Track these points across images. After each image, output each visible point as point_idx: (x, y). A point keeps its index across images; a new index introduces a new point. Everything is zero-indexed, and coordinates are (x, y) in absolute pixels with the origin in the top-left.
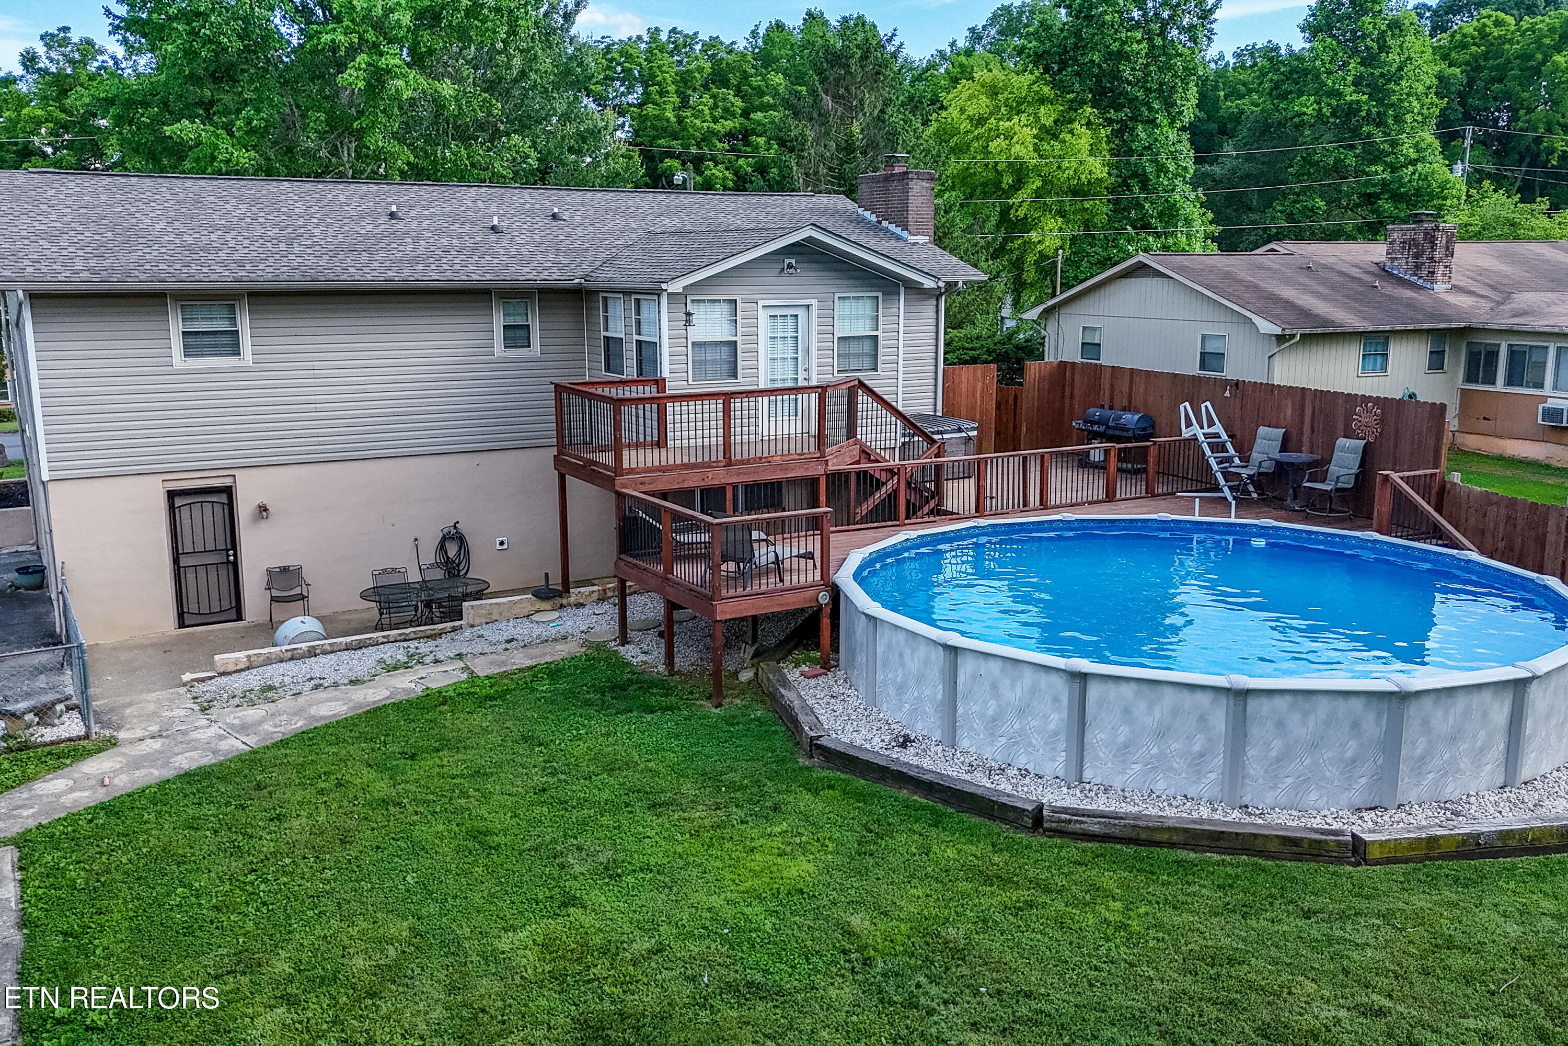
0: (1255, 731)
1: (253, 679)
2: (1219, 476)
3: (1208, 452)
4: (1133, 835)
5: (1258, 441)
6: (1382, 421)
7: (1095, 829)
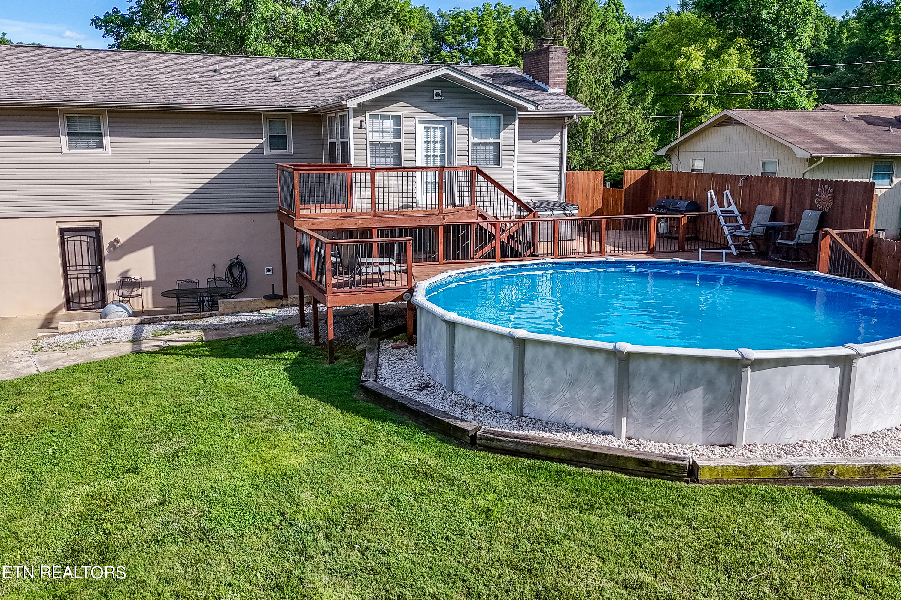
0: (635, 384)
1: (76, 337)
2: (729, 238)
3: (723, 223)
4: (535, 452)
5: (756, 215)
6: (834, 197)
7: (510, 446)
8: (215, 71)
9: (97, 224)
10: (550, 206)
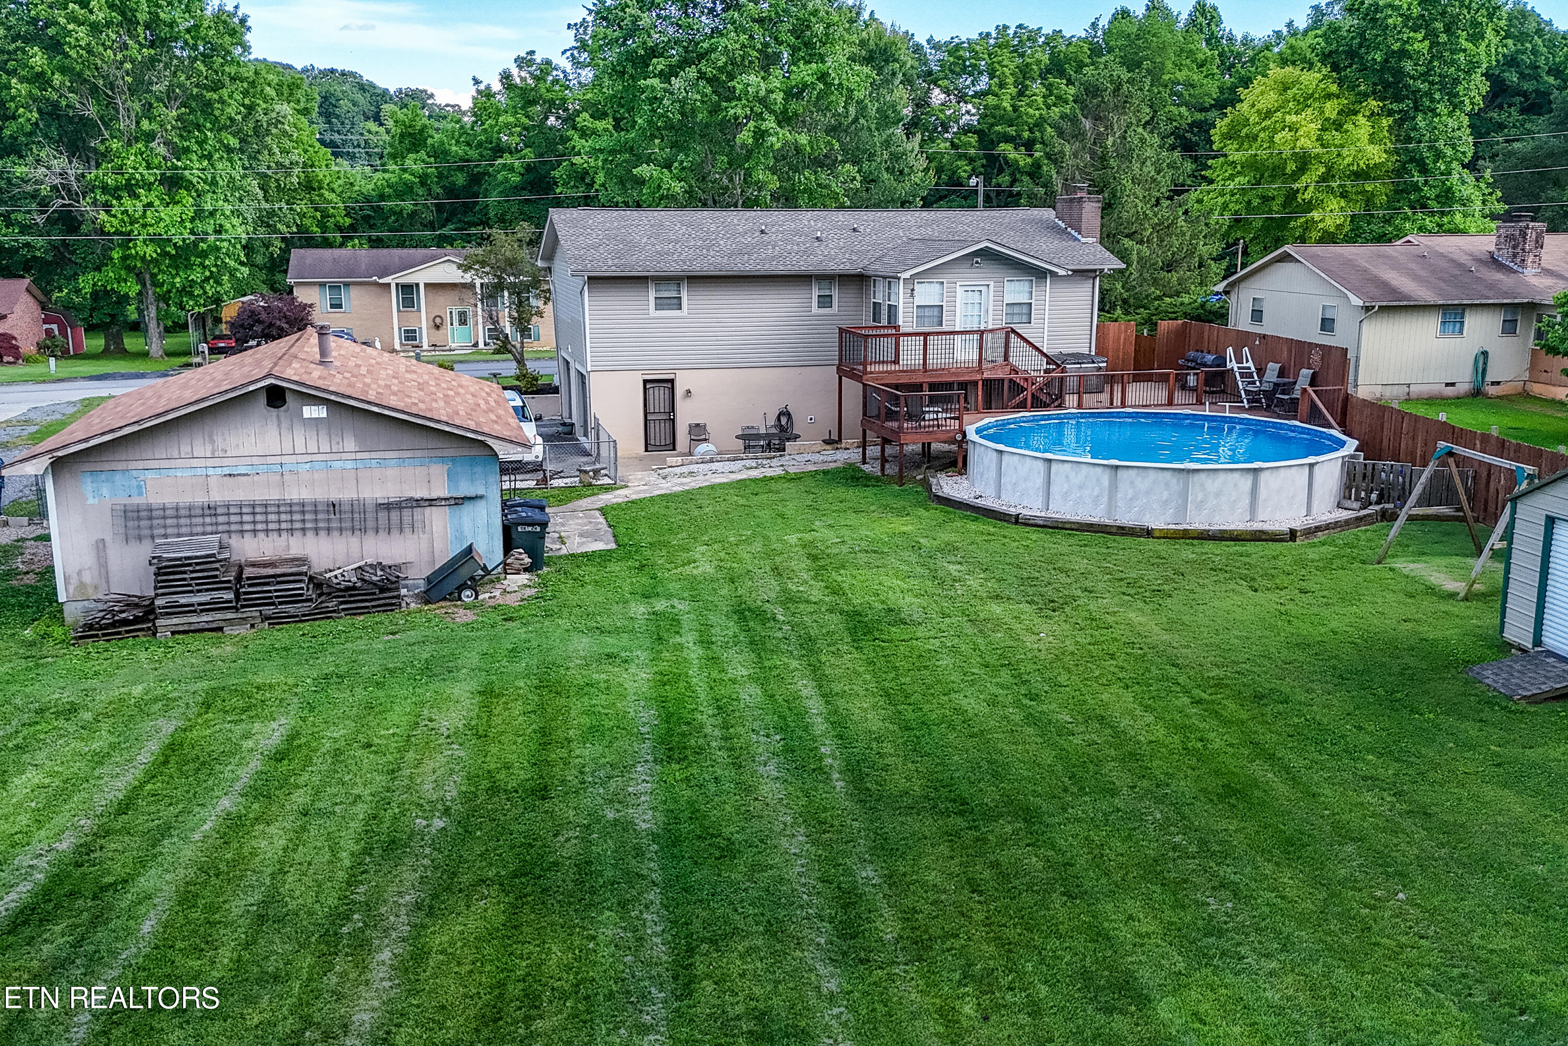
0: (1120, 485)
1: (685, 469)
2: (1243, 392)
3: (1238, 378)
4: (1055, 525)
5: (1268, 371)
6: (1322, 359)
7: (1041, 523)
8: (762, 232)
9: (672, 377)
10: (1078, 358)
